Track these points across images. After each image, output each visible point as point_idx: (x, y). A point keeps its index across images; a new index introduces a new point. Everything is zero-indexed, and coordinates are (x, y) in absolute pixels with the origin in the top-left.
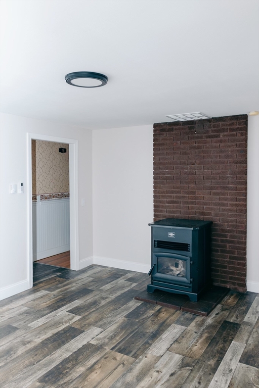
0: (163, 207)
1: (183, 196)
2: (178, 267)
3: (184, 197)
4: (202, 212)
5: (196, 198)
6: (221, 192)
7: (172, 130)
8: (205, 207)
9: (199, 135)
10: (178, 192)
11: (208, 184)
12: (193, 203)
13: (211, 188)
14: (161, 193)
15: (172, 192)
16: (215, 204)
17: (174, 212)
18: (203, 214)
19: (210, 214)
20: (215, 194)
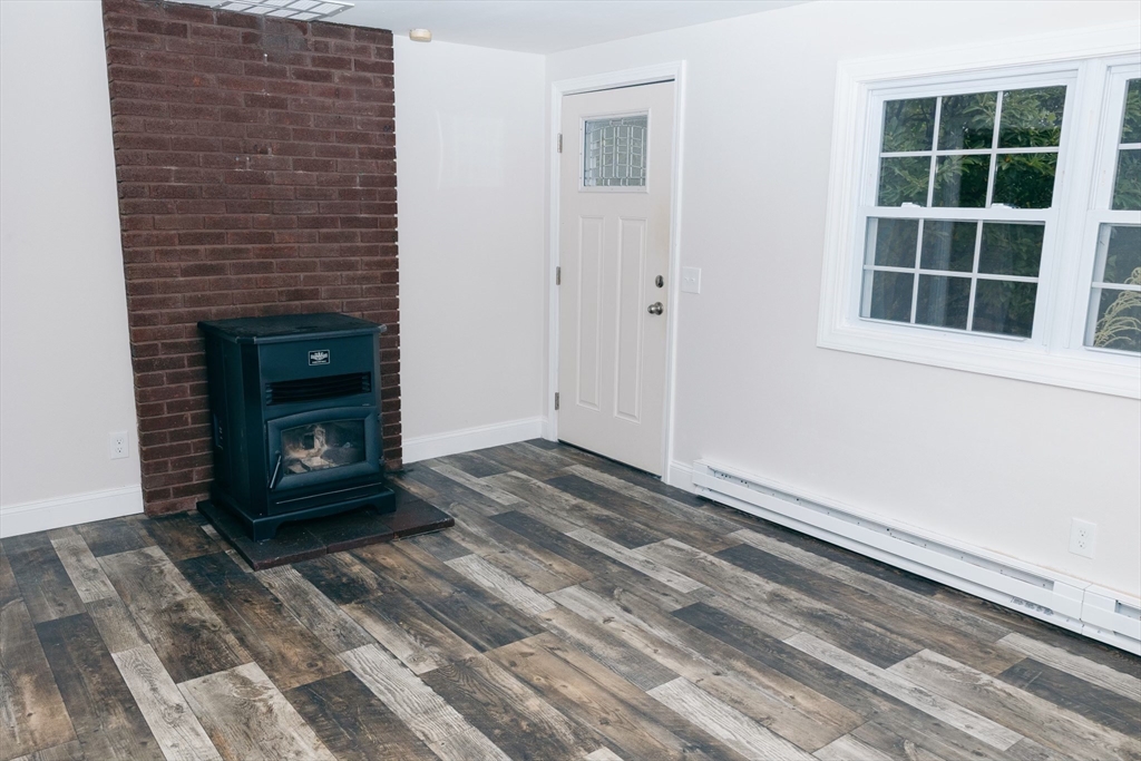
0: (166, 288)
1: (234, 250)
2: (312, 447)
3: (240, 251)
4: (297, 291)
5: (275, 253)
6: (342, 233)
7: (183, 30)
8: (302, 275)
9: (277, 66)
10: (219, 238)
11: (310, 212)
12: (267, 268)
13: (316, 223)
14: (158, 243)
15: (199, 239)
16: (328, 267)
17: (208, 301)
18: (298, 295)
19: (315, 294)
20: (328, 238)
